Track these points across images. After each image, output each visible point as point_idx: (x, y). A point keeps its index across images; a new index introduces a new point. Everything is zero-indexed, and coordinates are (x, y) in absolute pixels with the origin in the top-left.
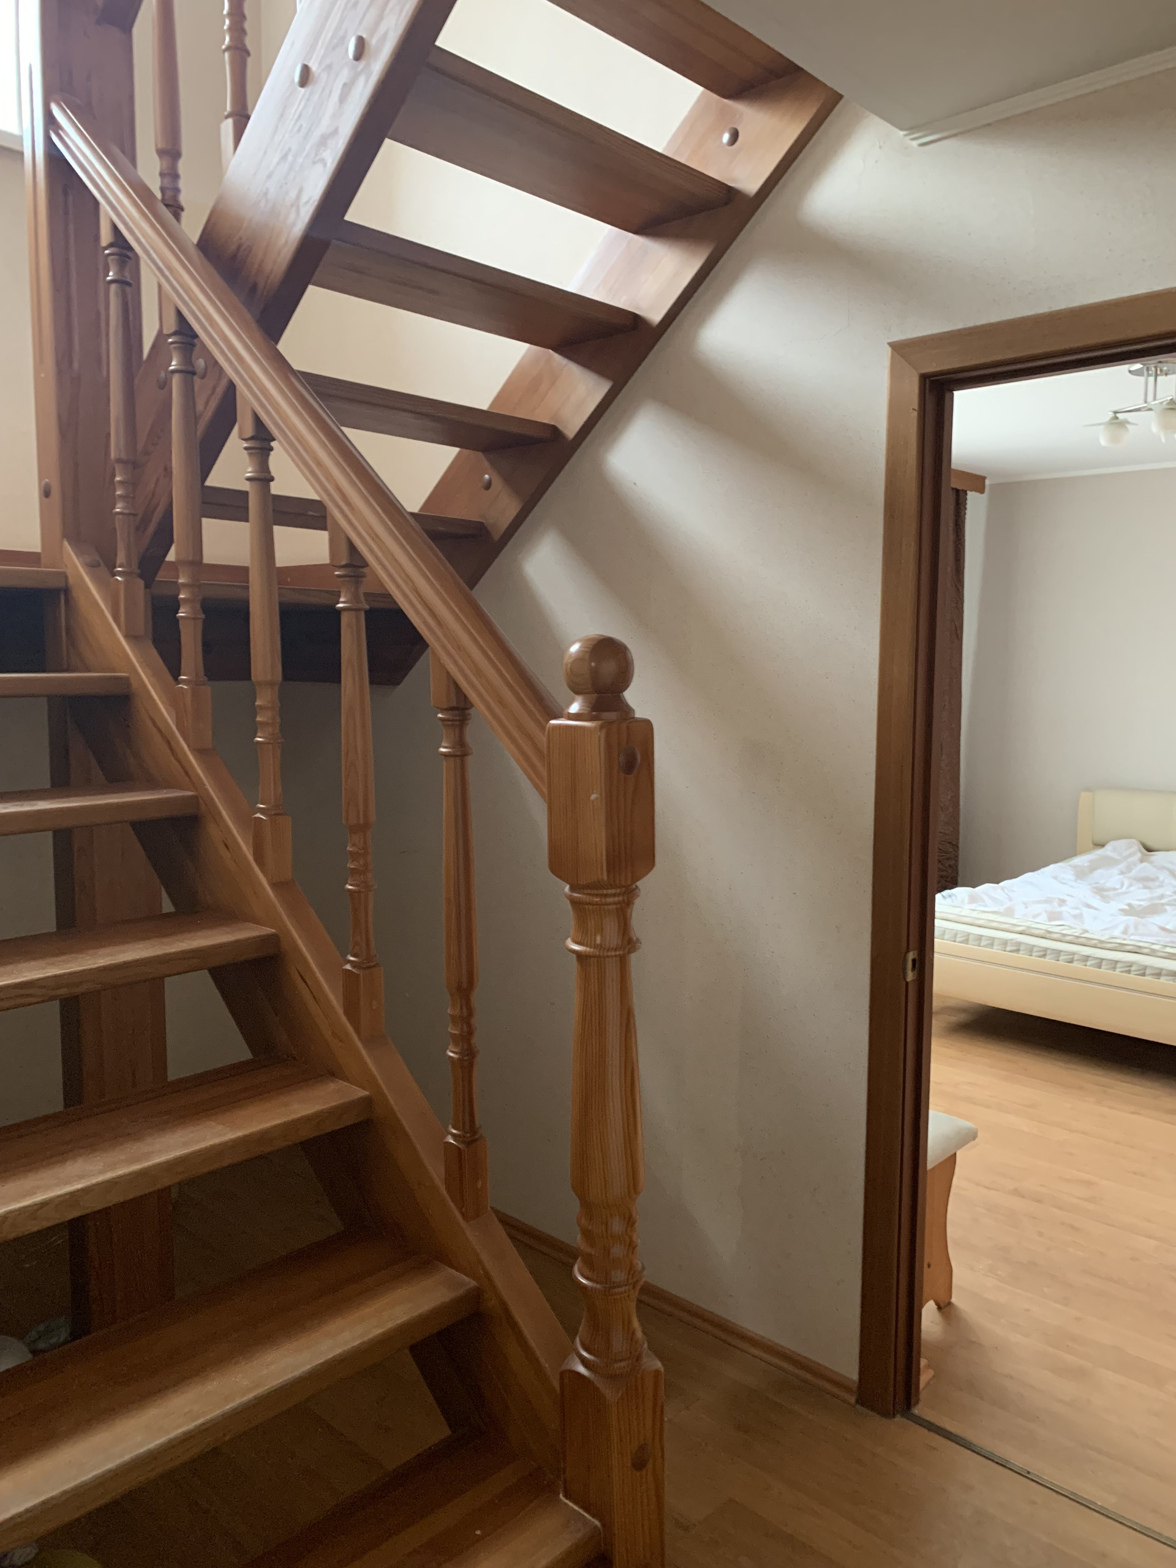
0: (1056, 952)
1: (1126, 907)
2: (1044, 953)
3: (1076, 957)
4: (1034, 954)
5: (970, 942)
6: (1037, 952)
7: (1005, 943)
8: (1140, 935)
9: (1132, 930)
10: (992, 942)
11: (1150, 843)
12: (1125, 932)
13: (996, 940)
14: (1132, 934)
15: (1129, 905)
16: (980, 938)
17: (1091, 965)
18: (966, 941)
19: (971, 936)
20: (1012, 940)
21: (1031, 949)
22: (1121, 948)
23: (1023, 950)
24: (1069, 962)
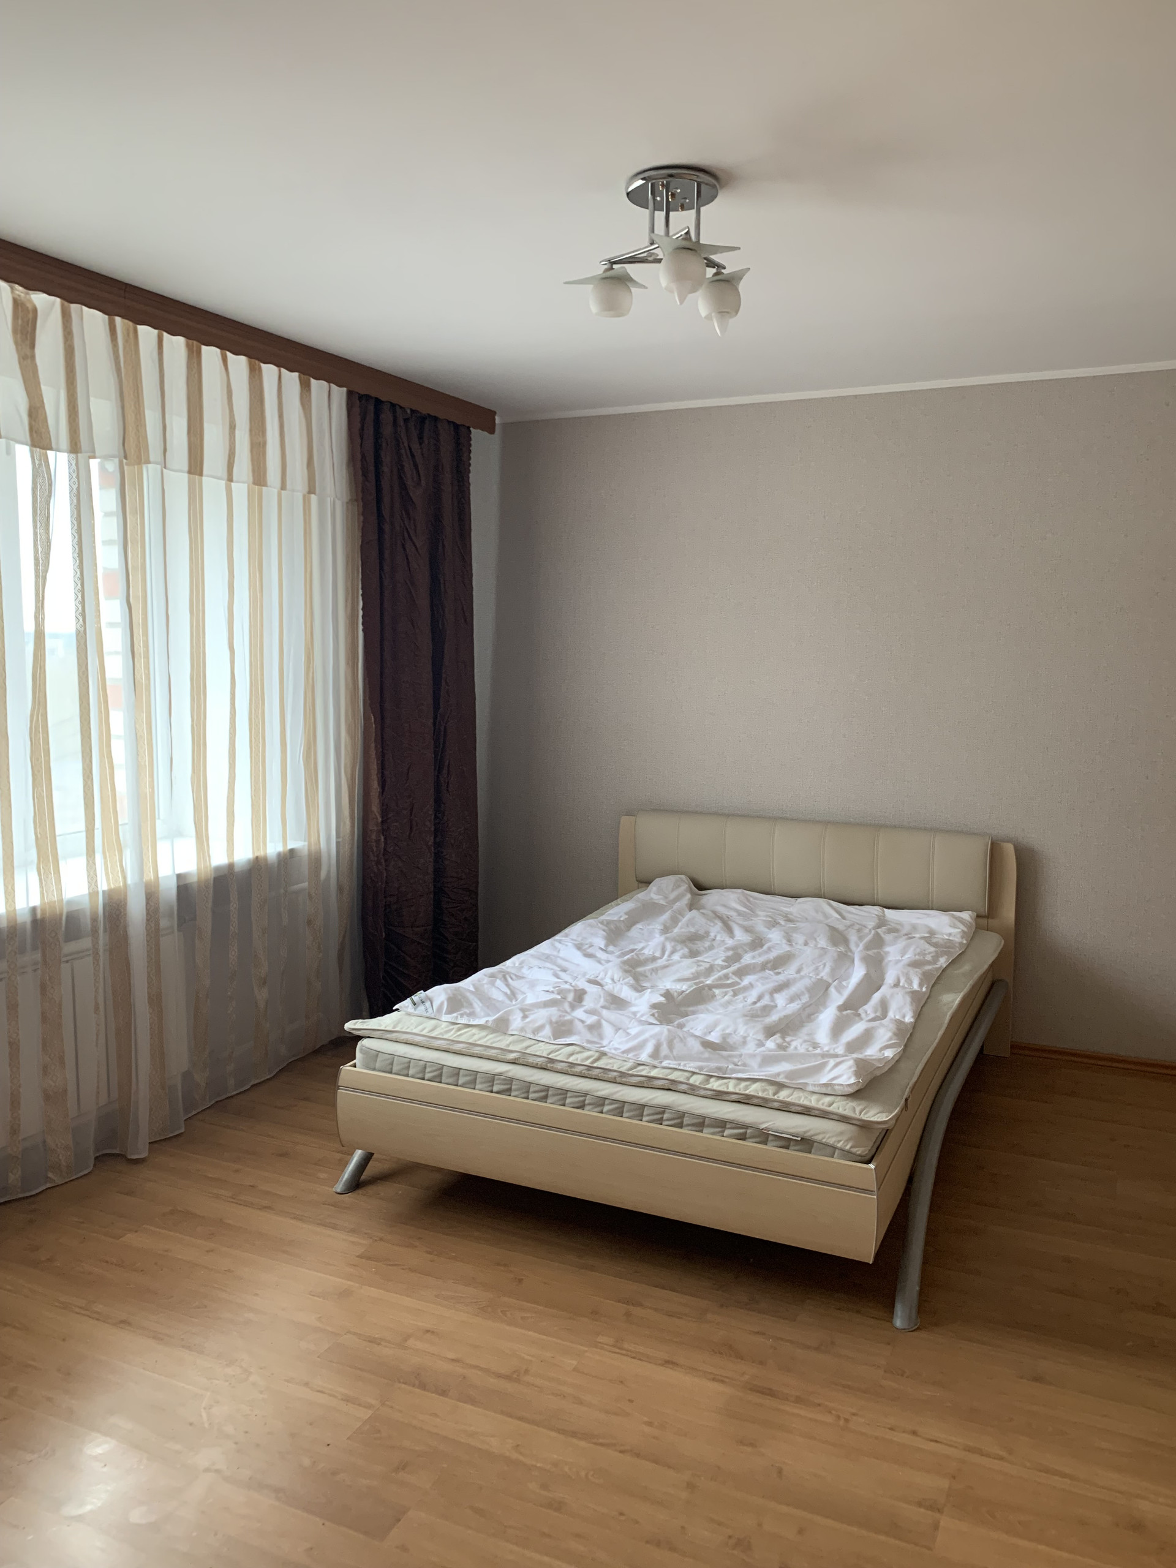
0: (560, 1092)
1: (662, 999)
2: (545, 1093)
3: (588, 1100)
4: (531, 1096)
5: (444, 1079)
6: (535, 1092)
7: (491, 1078)
8: (675, 1059)
9: (665, 1050)
10: (474, 1077)
11: (702, 879)
12: (655, 1055)
13: (479, 1075)
14: (666, 1057)
15: (667, 994)
16: (457, 1072)
17: (608, 1112)
18: (438, 1078)
19: (445, 1070)
20: (500, 1074)
21: (526, 1088)
22: (648, 1083)
23: (516, 1090)
24: (578, 1108)
